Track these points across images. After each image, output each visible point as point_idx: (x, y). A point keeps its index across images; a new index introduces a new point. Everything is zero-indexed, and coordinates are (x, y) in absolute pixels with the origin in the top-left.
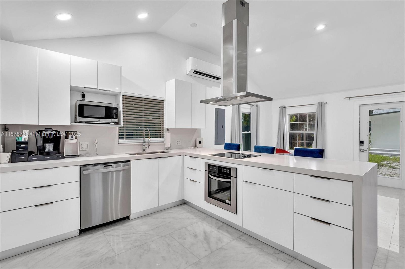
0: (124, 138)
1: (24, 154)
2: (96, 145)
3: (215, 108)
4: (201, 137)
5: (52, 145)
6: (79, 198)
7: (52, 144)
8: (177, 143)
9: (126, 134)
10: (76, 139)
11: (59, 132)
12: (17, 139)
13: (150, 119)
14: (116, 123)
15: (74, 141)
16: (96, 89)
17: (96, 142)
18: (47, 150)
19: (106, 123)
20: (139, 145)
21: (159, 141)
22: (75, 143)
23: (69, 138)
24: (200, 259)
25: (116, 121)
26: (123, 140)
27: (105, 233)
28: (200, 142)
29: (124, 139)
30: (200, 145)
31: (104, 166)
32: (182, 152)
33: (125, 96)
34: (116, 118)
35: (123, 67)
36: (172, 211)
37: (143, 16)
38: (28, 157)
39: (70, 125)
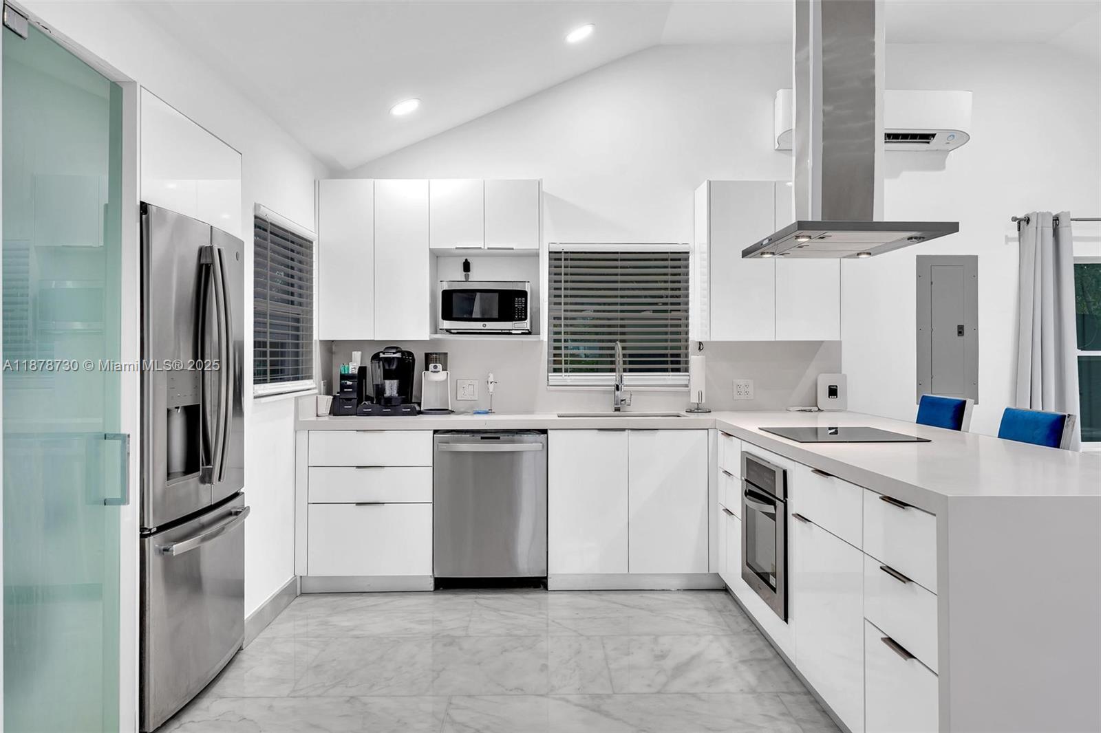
0: (561, 372)
1: (350, 399)
2: (491, 387)
3: (917, 256)
4: (843, 372)
5: (395, 383)
6: (432, 504)
7: (395, 381)
8: (735, 393)
9: (569, 359)
10: (445, 372)
11: (410, 354)
12: (342, 369)
13: (642, 313)
14: (527, 331)
15: (441, 376)
16: (480, 248)
17: (491, 379)
18: (388, 394)
19: (503, 331)
20: (604, 392)
21: (669, 383)
22: (441, 382)
23: (430, 370)
24: (614, 693)
25: (526, 325)
26: (561, 378)
27: (477, 600)
28: (833, 392)
29: (564, 374)
30: (833, 399)
31: (482, 438)
32: (714, 418)
33: (565, 252)
34: (523, 317)
35: (544, 181)
36: (666, 598)
37: (580, 34)
38: (357, 406)
39: (428, 339)
